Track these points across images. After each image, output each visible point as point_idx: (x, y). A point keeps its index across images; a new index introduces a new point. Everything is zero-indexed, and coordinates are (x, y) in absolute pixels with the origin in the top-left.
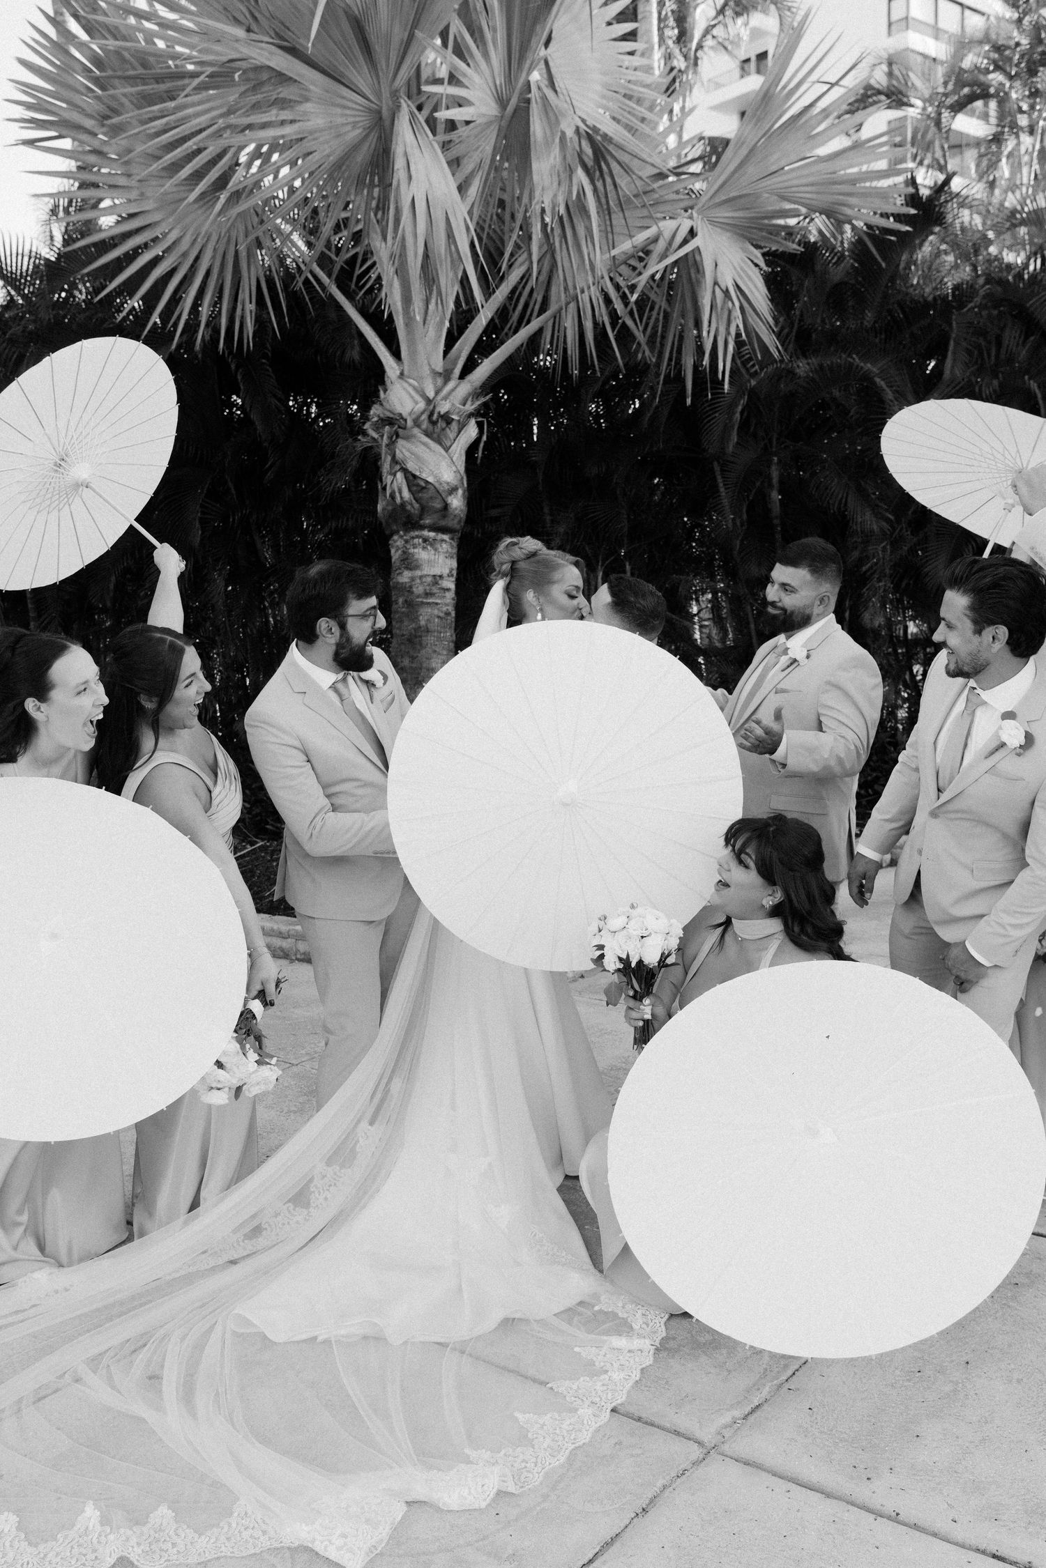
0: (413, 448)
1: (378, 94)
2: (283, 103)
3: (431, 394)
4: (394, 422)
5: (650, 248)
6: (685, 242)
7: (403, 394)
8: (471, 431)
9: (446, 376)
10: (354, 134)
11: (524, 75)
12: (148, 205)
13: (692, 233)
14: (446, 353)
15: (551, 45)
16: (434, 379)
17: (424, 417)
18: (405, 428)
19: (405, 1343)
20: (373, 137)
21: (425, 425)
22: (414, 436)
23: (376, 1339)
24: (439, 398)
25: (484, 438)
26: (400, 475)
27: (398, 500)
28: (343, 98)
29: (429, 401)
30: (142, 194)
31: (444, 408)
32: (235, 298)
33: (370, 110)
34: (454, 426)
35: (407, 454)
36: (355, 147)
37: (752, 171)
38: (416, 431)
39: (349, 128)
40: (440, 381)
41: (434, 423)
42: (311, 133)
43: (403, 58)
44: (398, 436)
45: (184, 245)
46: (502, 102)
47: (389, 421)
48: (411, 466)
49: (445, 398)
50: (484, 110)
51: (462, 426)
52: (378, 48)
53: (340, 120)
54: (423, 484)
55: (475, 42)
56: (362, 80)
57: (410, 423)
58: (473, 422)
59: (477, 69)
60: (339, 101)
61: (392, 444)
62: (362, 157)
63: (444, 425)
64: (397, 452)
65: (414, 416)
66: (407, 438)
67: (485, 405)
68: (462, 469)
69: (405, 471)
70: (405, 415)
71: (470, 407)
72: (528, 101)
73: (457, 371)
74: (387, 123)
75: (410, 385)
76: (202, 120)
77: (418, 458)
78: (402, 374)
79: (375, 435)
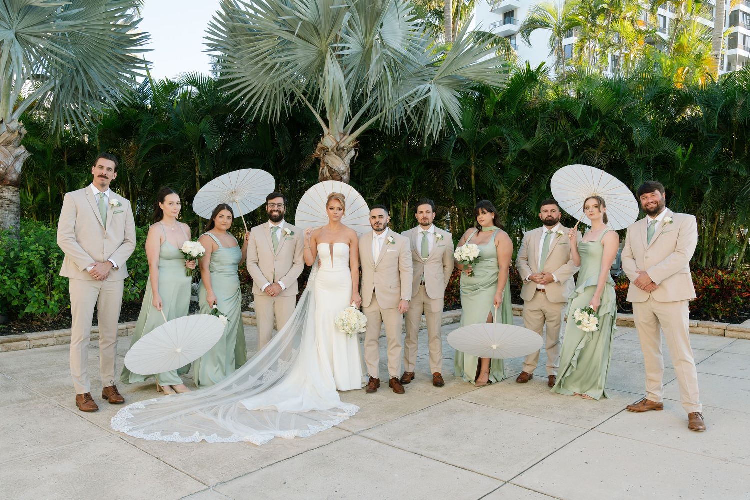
0: (331, 159)
1: (322, 46)
2: (289, 50)
3: (338, 140)
4: (325, 150)
5: (417, 93)
6: (427, 93)
7: (329, 140)
8: (353, 153)
9: (345, 134)
10: (313, 58)
11: (371, 38)
12: (248, 74)
13: (430, 90)
14: (345, 127)
15: (383, 27)
16: (340, 136)
17: (335, 148)
18: (328, 152)
19: (283, 413)
20: (320, 58)
21: (335, 151)
22: (332, 155)
23: (275, 411)
24: (341, 141)
25: (357, 155)
26: (326, 168)
27: (325, 176)
28: (310, 47)
29: (338, 143)
30: (246, 71)
31: (342, 145)
32: (275, 104)
33: (319, 51)
34: (346, 152)
35: (329, 161)
36: (315, 61)
37: (454, 68)
38: (332, 153)
39: (311, 56)
40: (342, 136)
41: (338, 151)
42: (299, 58)
43: (330, 34)
44: (326, 154)
45: (258, 88)
46: (364, 47)
47: (324, 149)
48: (330, 165)
49: (343, 142)
50: (355, 50)
51: (349, 152)
52: (321, 33)
53: (309, 54)
54: (334, 171)
55: (352, 30)
56: (316, 41)
57: (330, 150)
58: (354, 150)
59: (354, 37)
60: (309, 48)
61: (324, 157)
62: (316, 64)
63: (342, 151)
64: (325, 159)
65: (332, 148)
66: (329, 155)
67: (357, 145)
68: (348, 167)
69: (328, 166)
70: (329, 147)
71: (352, 145)
72: (372, 46)
73: (349, 132)
74: (324, 55)
75: (332, 137)
76: (267, 49)
77: (333, 162)
78: (329, 133)
79: (319, 154)
